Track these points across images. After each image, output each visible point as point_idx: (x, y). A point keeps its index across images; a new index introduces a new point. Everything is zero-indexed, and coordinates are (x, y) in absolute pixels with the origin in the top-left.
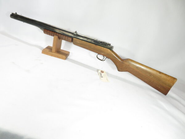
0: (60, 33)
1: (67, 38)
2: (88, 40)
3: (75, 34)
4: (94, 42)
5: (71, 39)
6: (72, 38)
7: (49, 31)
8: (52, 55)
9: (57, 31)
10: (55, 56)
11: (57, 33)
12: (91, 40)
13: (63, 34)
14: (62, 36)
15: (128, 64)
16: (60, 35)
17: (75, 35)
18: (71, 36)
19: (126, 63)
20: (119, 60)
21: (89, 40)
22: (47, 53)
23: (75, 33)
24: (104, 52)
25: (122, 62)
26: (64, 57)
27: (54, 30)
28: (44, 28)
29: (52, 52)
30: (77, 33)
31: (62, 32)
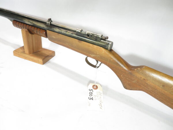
2: (67, 33)
3: (48, 24)
4: (76, 35)
5: (44, 33)
6: (45, 31)
7: (17, 23)
8: (26, 58)
9: (27, 22)
10: (29, 59)
11: (27, 24)
12: (72, 32)
14: (33, 29)
15: (143, 77)
16: (30, 28)
18: (44, 27)
19: (138, 75)
20: (125, 68)
21: (68, 31)
22: (19, 55)
24: (94, 54)
25: (130, 71)
27: (23, 21)
28: (13, 20)
29: (25, 54)
30: (50, 22)
31: (32, 23)
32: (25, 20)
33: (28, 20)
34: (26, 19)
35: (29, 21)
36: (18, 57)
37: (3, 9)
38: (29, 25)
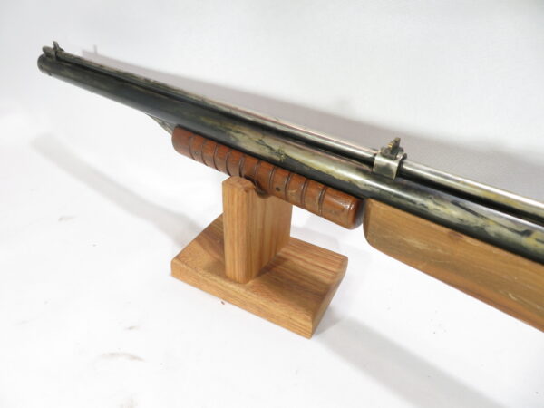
0: (265, 152)
1: (315, 191)
3: (387, 168)
6: (360, 199)
8: (227, 297)
9: (248, 141)
10: (244, 305)
13: (290, 168)
14: (280, 178)
16: (264, 171)
17: (381, 175)
18: (351, 183)
22: (198, 279)
23: (380, 160)
26: (302, 319)
27: (229, 135)
28: (175, 123)
29: (226, 278)
30: (401, 163)
31: (278, 153)
32: (239, 136)
33: (256, 136)
34: (245, 130)
35: (260, 142)
36: (195, 285)
37: (132, 76)
38: (260, 158)
